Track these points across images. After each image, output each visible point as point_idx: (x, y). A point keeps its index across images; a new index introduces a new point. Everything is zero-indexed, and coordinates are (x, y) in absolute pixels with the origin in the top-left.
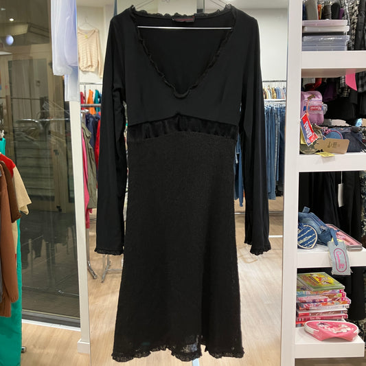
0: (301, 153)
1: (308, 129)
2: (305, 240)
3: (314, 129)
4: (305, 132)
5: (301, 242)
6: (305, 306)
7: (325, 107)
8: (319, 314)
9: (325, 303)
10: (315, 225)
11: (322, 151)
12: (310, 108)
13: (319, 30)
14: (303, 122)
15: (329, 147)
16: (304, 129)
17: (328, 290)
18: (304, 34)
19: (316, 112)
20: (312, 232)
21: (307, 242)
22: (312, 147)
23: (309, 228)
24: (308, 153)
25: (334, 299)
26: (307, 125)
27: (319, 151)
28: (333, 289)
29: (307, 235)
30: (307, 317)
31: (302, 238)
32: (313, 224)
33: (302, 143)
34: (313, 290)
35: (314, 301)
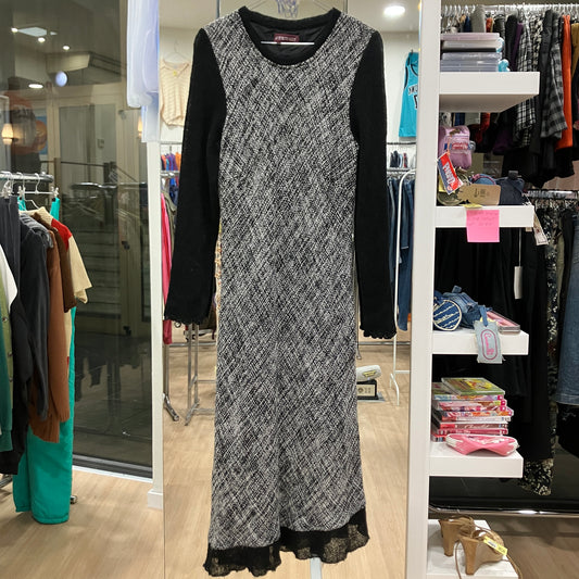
0: (438, 204)
1: (448, 173)
2: (444, 319)
3: (459, 174)
4: (444, 176)
5: (440, 321)
6: (449, 414)
7: (472, 144)
8: (469, 426)
9: (477, 412)
10: (462, 303)
11: (468, 202)
12: (452, 145)
13: (463, 46)
14: (441, 163)
15: (475, 196)
16: (444, 172)
17: (482, 395)
18: (443, 51)
19: (458, 152)
20: (455, 309)
21: (446, 322)
22: (455, 196)
23: (450, 304)
24: (449, 204)
25: (490, 408)
26: (447, 167)
27: (463, 203)
28: (488, 394)
29: (448, 313)
30: (451, 430)
31: (440, 317)
32: (460, 302)
33: (441, 190)
34: (461, 393)
35: (462, 410)
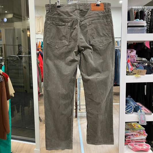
0: (127, 75)
3: (132, 65)
6: (129, 137)
7: (137, 56)
8: (134, 140)
9: (136, 135)
10: (132, 104)
11: (135, 74)
12: (130, 56)
13: (134, 25)
14: (127, 63)
15: (138, 72)
16: (128, 65)
17: (138, 130)
19: (133, 58)
20: (131, 107)
21: (129, 111)
22: (131, 72)
23: (130, 105)
24: (130, 75)
25: (141, 134)
26: (129, 63)
27: (134, 74)
28: (140, 130)
29: (129, 108)
30: (129, 141)
31: (127, 110)
33: (127, 71)
34: (132, 130)
35: (132, 135)
